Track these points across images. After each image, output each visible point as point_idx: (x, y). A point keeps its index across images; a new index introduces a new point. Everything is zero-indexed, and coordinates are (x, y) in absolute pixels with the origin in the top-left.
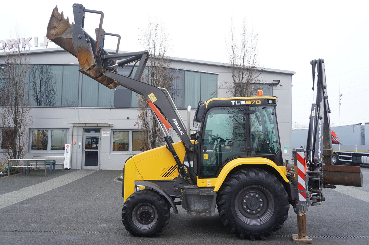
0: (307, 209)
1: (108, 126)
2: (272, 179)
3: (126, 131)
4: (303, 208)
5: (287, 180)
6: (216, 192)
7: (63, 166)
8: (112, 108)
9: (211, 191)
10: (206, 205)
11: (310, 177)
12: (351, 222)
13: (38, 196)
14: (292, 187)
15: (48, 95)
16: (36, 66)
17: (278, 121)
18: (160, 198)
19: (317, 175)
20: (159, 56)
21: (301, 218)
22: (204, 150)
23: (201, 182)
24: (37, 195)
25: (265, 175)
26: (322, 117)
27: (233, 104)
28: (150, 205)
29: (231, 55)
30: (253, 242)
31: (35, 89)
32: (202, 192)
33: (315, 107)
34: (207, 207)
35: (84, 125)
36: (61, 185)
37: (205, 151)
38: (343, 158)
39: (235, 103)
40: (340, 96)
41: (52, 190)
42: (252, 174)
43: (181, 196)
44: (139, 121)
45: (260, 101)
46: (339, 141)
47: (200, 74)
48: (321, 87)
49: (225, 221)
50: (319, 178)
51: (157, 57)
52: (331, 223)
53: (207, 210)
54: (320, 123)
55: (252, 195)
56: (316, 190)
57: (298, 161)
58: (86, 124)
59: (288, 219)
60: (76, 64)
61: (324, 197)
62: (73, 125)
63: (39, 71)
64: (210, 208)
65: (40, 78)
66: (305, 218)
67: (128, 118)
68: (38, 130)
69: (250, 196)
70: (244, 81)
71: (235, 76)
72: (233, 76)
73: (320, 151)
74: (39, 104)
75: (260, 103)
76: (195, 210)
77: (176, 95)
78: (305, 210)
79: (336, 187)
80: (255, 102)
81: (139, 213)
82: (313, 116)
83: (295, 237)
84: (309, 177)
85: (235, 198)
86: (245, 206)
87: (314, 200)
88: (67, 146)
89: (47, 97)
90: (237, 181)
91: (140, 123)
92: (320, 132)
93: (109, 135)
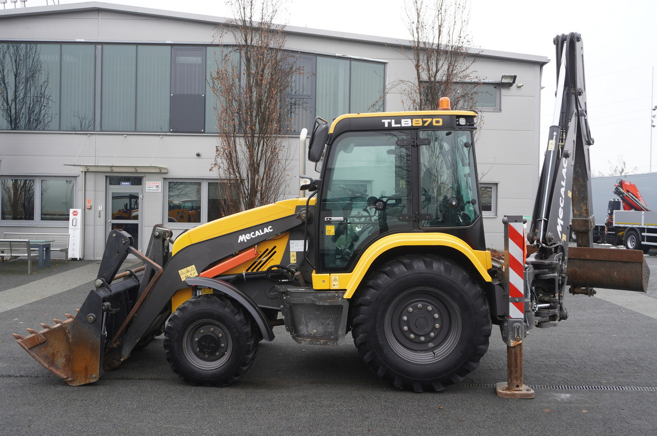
0: (525, 333)
1: (158, 171)
2: (457, 276)
3: (197, 183)
4: (516, 331)
5: (488, 278)
6: (348, 299)
7: (67, 253)
8: (164, 134)
9: (338, 297)
10: (328, 324)
11: (537, 271)
12: (624, 360)
13: (10, 311)
14: (498, 291)
15: (31, 106)
16: (5, 45)
17: (477, 162)
18: (236, 311)
19: (552, 268)
20: (261, 23)
21: (513, 350)
22: (326, 218)
23: (320, 281)
24: (9, 309)
25: (444, 266)
26: (569, 152)
27: (386, 125)
28: (217, 323)
29: (413, 23)
30: (418, 396)
31: (5, 94)
32: (320, 299)
33: (555, 133)
34: (331, 328)
35: (109, 170)
36: (59, 291)
37: (329, 219)
38: (650, 239)
39: (390, 124)
40: (654, 110)
41: (41, 300)
42: (419, 266)
43: (283, 308)
44: (219, 160)
45: (441, 120)
46: (644, 205)
47: (348, 62)
48: (572, 91)
49: (365, 355)
50: (556, 274)
51: (257, 26)
52: (583, 364)
53: (332, 335)
54: (565, 166)
55: (420, 305)
56: (549, 298)
57: (510, 239)
58: (113, 168)
59: (488, 352)
60: (88, 41)
61: (565, 311)
62: (84, 169)
63: (12, 55)
64: (337, 330)
65: (15, 70)
66: (521, 350)
67: (198, 155)
68: (14, 179)
69: (415, 308)
70: (438, 78)
71: (421, 67)
72: (417, 66)
73: (560, 222)
74: (13, 126)
75: (441, 124)
76: (308, 334)
77: (297, 107)
78: (520, 336)
79: (597, 293)
80: (432, 122)
81: (197, 339)
82: (551, 151)
83: (501, 387)
84: (534, 272)
85: (385, 311)
86: (406, 328)
87: (543, 317)
88: (74, 212)
89: (31, 111)
90: (389, 279)
91: (221, 165)
92: (563, 183)
93: (160, 190)
